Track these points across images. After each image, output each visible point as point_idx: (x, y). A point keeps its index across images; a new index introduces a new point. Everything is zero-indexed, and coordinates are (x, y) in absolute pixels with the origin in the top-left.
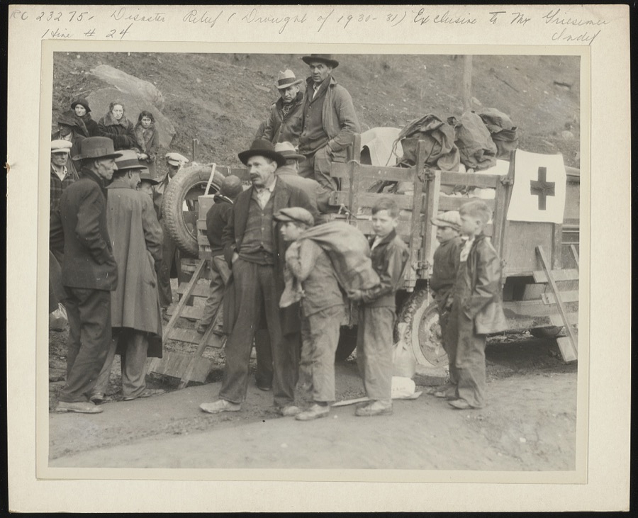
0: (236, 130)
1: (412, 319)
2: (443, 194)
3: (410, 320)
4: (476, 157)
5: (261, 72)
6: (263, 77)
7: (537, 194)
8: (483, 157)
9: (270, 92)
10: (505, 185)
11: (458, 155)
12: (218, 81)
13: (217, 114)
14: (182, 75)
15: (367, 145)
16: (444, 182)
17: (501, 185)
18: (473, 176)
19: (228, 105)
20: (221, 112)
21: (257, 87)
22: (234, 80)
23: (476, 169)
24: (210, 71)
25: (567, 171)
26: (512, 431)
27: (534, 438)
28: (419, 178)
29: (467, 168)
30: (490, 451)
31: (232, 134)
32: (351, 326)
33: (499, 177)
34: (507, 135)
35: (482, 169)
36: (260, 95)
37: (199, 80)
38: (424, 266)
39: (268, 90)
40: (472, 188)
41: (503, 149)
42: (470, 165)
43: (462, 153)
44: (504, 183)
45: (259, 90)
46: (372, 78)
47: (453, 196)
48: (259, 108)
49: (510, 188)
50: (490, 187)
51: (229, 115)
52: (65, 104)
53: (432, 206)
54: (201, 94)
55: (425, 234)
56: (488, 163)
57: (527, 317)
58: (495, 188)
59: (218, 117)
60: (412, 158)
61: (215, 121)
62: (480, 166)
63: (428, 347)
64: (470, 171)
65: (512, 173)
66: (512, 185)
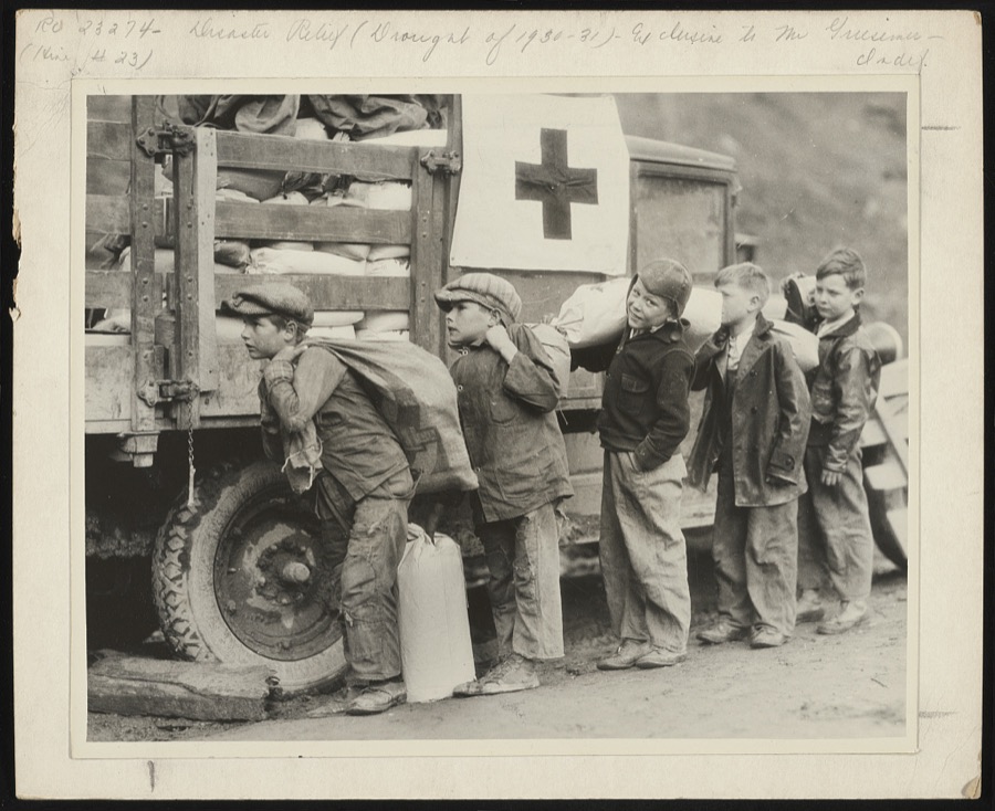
1: (188, 542)
3: (181, 544)
7: (537, 198)
10: (438, 174)
17: (422, 172)
23: (355, 134)
25: (631, 150)
28: (140, 145)
29: (331, 130)
33: (418, 152)
35: (371, 132)
38: (178, 393)
40: (342, 183)
42: (337, 123)
44: (432, 166)
47: (279, 200)
49: (453, 180)
50: (397, 181)
53: (193, 226)
55: (178, 306)
58: (409, 182)
62: (364, 124)
63: (258, 610)
64: (341, 140)
65: (458, 141)
66: (458, 174)
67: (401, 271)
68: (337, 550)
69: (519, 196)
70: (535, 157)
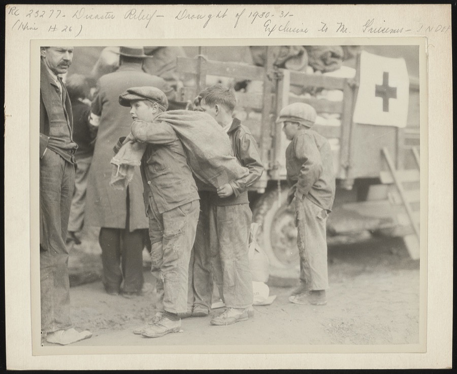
1: (263, 221)
2: (292, 95)
4: (324, 59)
8: (330, 60)
10: (352, 87)
11: (305, 57)
16: (293, 83)
17: (348, 86)
18: (321, 78)
23: (324, 71)
28: (268, 76)
29: (315, 70)
33: (346, 80)
35: (329, 71)
38: (274, 166)
40: (320, 90)
41: (348, 54)
42: (317, 67)
43: (310, 56)
44: (351, 85)
49: (356, 90)
50: (338, 89)
55: (275, 134)
56: (334, 65)
57: (372, 218)
58: (342, 90)
62: (327, 68)
63: (280, 248)
64: (318, 73)
65: (358, 74)
66: (358, 88)
67: (337, 123)
68: (155, 236)
69: (376, 96)
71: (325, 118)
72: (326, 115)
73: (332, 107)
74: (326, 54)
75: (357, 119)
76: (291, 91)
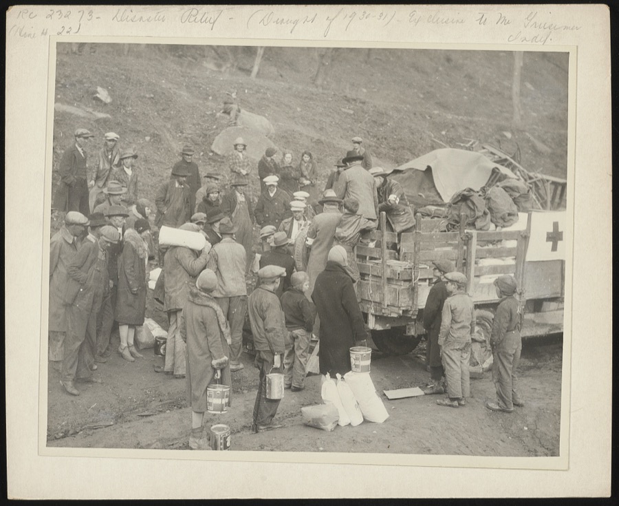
0: (328, 151)
2: (479, 247)
4: (503, 219)
5: (346, 97)
6: (348, 101)
7: (551, 241)
8: (508, 218)
9: (354, 114)
10: (524, 238)
11: (489, 216)
12: (313, 109)
13: (313, 138)
14: (286, 106)
15: (431, 165)
16: (479, 239)
17: (521, 237)
18: (500, 233)
19: (321, 129)
20: (316, 136)
21: (343, 110)
22: (326, 105)
23: (503, 227)
24: (307, 100)
26: (519, 422)
27: (533, 427)
29: (496, 226)
30: (504, 436)
31: (325, 153)
32: (416, 336)
33: (519, 232)
34: (524, 197)
35: (507, 226)
36: (346, 117)
37: (299, 109)
39: (352, 112)
40: (500, 240)
41: (522, 207)
42: (498, 224)
43: (492, 216)
44: (523, 236)
45: (345, 113)
46: (437, 70)
47: (486, 247)
48: (345, 129)
49: (527, 239)
50: (513, 239)
51: (323, 138)
52: (204, 139)
53: (471, 257)
54: (301, 121)
56: (512, 222)
57: (545, 325)
58: (517, 239)
59: (315, 140)
60: (457, 219)
61: (313, 144)
62: (505, 224)
64: (499, 228)
65: (529, 227)
66: (529, 237)
69: (547, 241)
70: (551, 230)
71: (503, 260)
72: (504, 258)
73: (509, 252)
74: (504, 215)
75: (528, 259)
76: (478, 245)
